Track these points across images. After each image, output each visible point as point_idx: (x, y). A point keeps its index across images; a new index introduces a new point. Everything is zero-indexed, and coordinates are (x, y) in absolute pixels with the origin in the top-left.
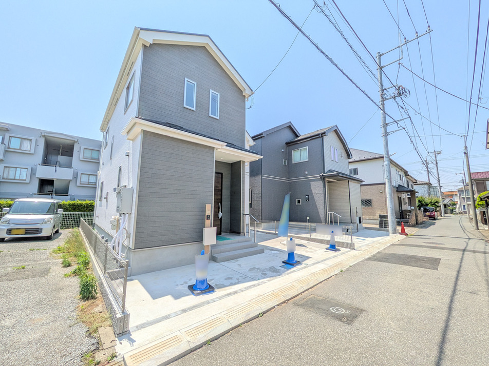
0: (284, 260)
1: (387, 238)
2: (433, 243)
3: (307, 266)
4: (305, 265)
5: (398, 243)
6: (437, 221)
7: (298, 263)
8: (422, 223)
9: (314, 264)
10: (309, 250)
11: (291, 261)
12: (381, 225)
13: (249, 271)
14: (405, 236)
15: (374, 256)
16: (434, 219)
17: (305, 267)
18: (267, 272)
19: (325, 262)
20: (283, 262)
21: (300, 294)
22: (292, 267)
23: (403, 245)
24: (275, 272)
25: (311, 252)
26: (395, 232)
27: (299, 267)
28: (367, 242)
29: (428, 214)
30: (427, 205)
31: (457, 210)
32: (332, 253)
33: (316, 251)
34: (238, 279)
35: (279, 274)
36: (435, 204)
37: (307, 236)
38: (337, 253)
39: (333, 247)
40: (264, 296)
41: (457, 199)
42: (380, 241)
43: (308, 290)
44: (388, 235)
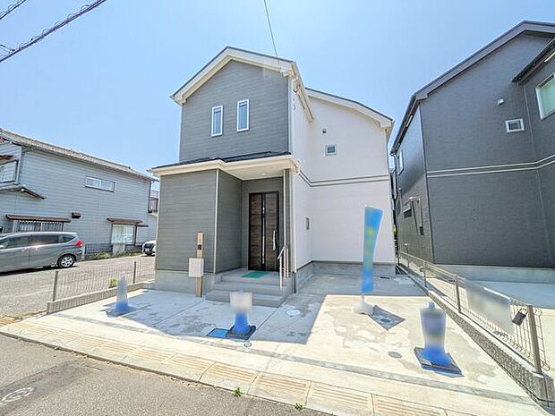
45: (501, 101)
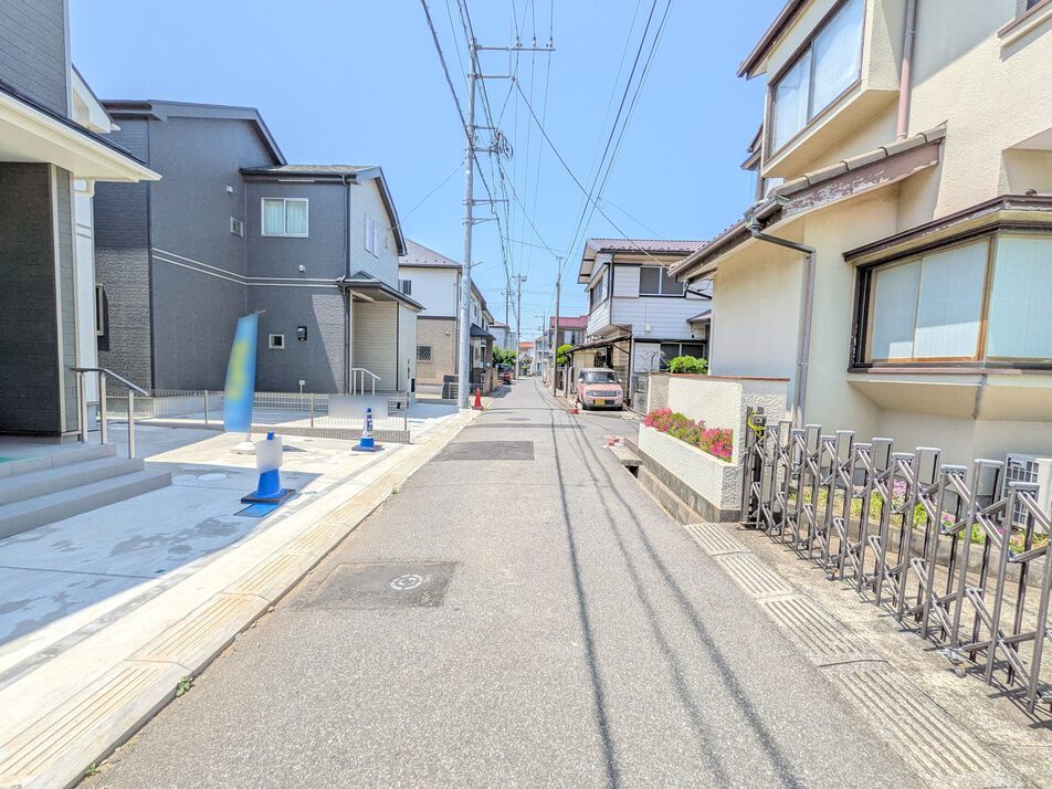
0: (245, 494)
1: (457, 416)
2: (518, 419)
3: (315, 497)
4: (308, 496)
5: (474, 423)
6: (512, 386)
7: (290, 493)
8: (496, 390)
9: (330, 489)
10: (313, 458)
11: (268, 493)
12: (445, 395)
13: (114, 553)
14: (479, 412)
15: (444, 451)
16: (509, 383)
17: (310, 501)
18: (190, 543)
19: (356, 478)
20: (244, 501)
21: (306, 573)
22: (271, 507)
23: (481, 426)
24: (219, 534)
25: (318, 461)
26: (466, 405)
27: (293, 503)
28: (429, 427)
29: (502, 375)
30: (502, 361)
31: (531, 371)
32: (367, 457)
33: (329, 456)
34: (62, 596)
35: (234, 535)
36: (511, 360)
37: (305, 424)
38: (377, 455)
39: (368, 445)
40: (189, 620)
41: (533, 354)
42: (448, 423)
43: (326, 555)
44: (458, 412)
45: (230, 189)
